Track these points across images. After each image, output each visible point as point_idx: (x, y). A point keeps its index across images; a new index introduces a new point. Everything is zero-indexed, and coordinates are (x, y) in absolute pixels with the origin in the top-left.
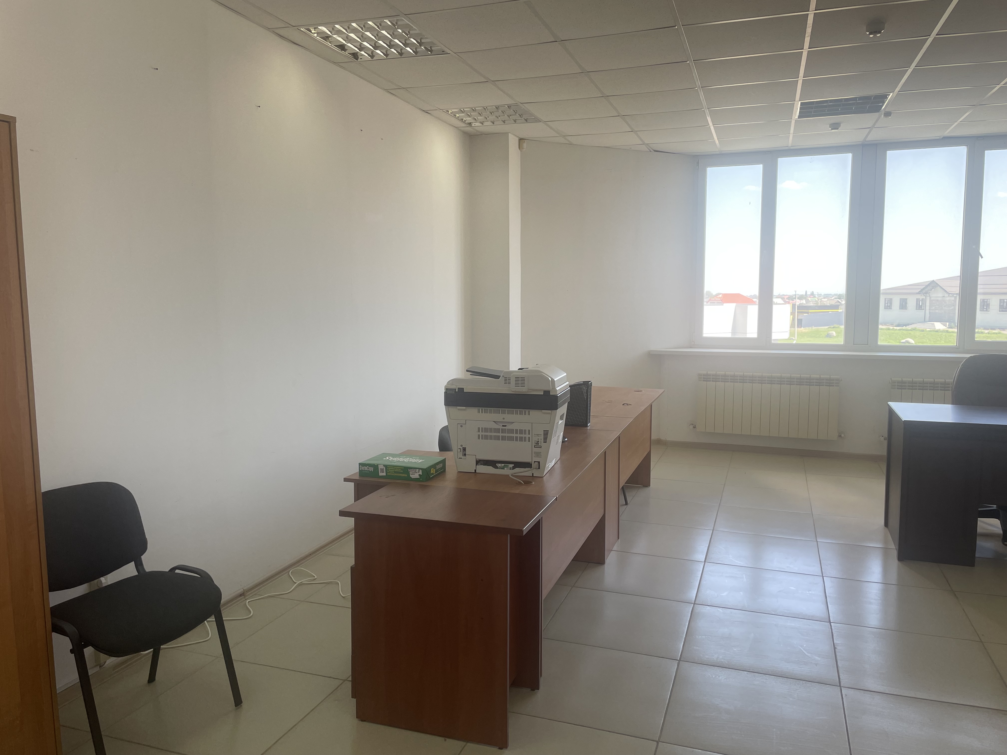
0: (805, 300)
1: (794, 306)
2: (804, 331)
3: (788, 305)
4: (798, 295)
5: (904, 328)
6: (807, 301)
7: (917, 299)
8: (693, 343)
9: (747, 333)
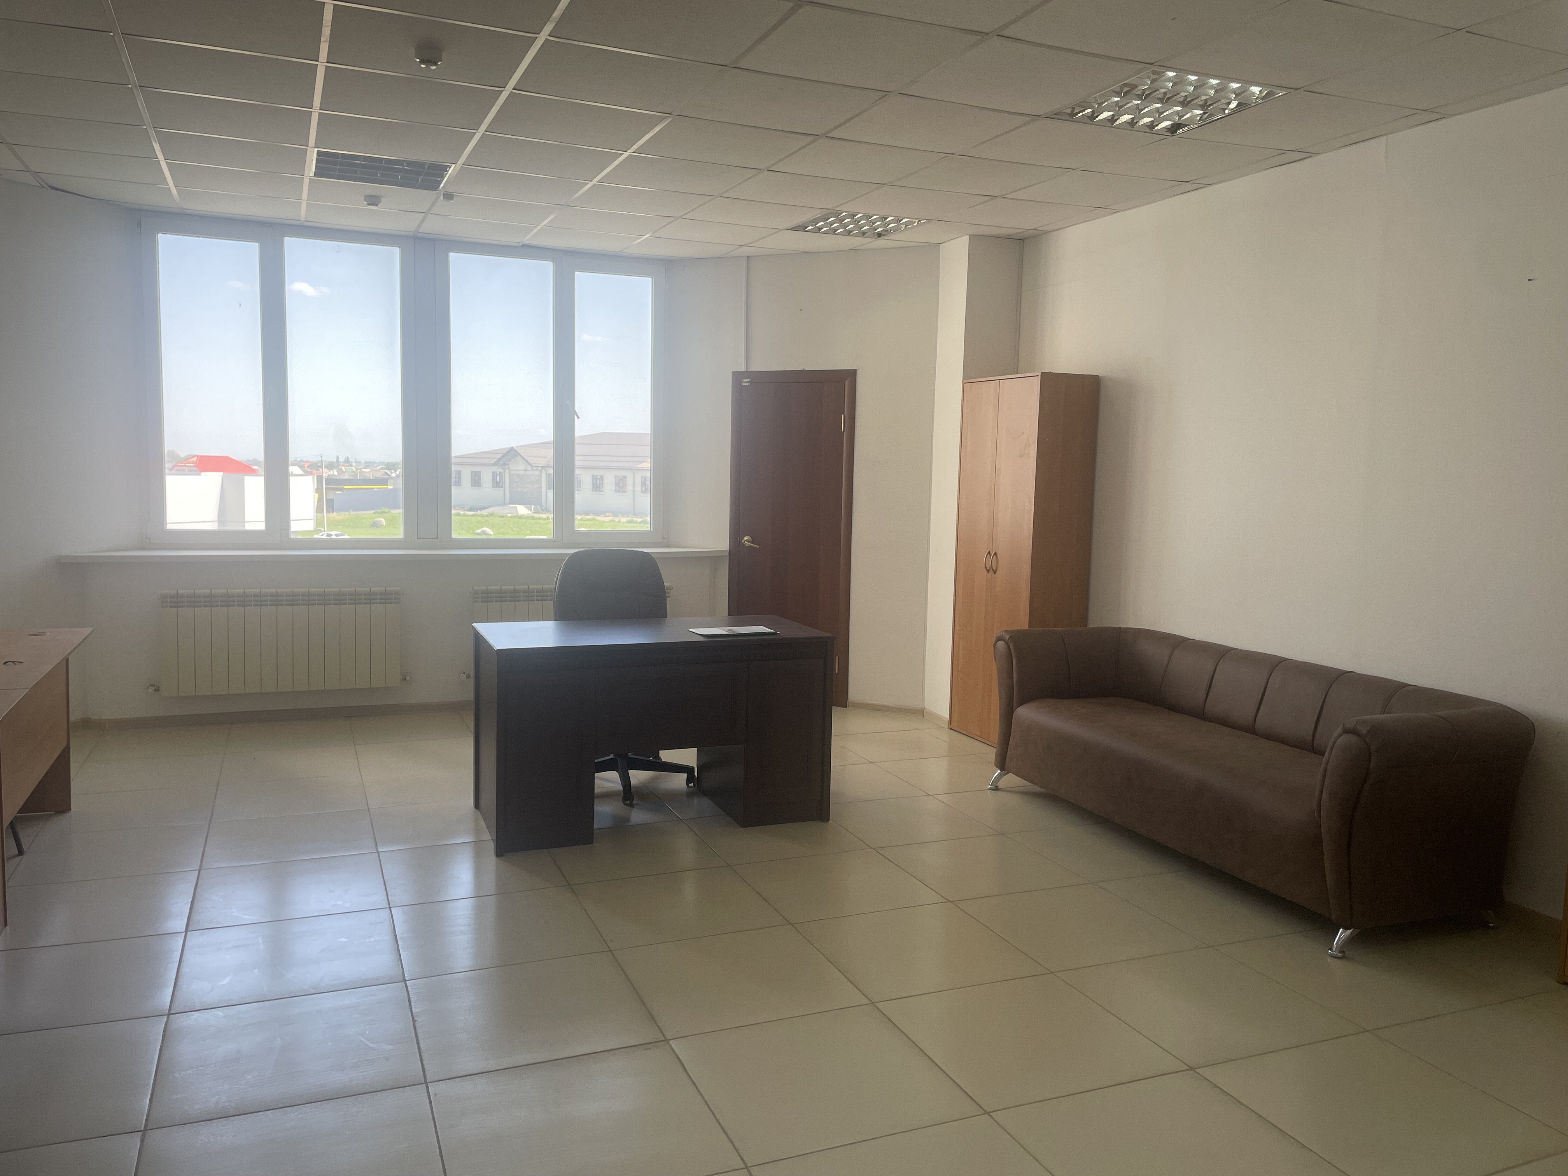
0: (336, 470)
1: (320, 479)
2: (338, 517)
3: (310, 477)
4: (326, 461)
5: (479, 512)
6: (340, 472)
7: (493, 472)
8: (148, 541)
9: (245, 522)
